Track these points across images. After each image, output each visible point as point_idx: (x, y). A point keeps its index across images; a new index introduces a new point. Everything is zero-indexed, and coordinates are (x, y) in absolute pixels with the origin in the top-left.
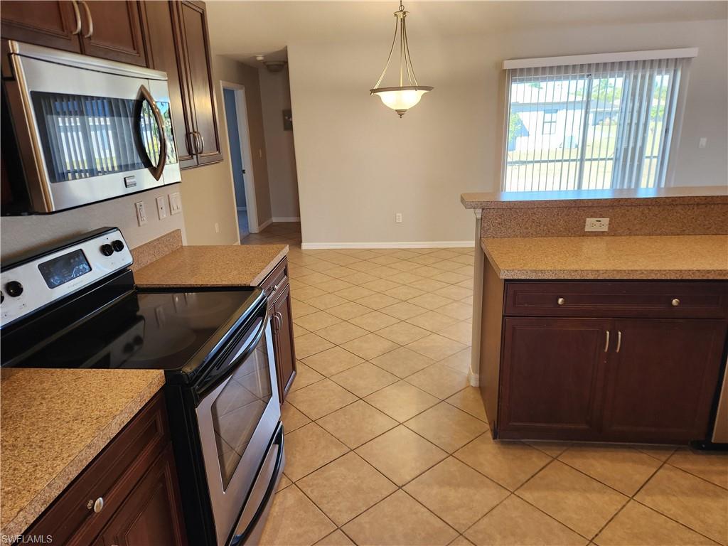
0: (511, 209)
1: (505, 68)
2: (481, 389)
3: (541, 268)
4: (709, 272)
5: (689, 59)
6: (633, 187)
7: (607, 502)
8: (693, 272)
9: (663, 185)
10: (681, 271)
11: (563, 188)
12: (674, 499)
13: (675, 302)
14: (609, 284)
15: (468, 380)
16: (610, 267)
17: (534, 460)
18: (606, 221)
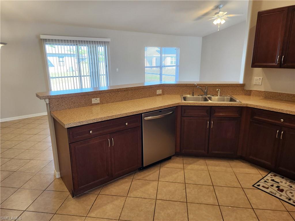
0: (62, 98)
1: (41, 38)
2: (62, 177)
3: (81, 120)
4: (133, 112)
5: (108, 42)
6: (97, 87)
7: (119, 202)
8: (130, 113)
9: (109, 85)
10: (126, 113)
11: (76, 88)
12: (138, 190)
13: (127, 124)
14: (106, 122)
15: (55, 176)
16: (106, 116)
17: (91, 198)
18: (98, 99)
